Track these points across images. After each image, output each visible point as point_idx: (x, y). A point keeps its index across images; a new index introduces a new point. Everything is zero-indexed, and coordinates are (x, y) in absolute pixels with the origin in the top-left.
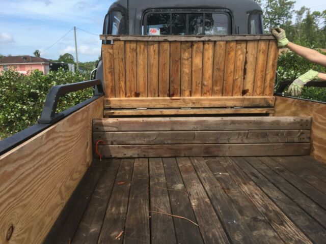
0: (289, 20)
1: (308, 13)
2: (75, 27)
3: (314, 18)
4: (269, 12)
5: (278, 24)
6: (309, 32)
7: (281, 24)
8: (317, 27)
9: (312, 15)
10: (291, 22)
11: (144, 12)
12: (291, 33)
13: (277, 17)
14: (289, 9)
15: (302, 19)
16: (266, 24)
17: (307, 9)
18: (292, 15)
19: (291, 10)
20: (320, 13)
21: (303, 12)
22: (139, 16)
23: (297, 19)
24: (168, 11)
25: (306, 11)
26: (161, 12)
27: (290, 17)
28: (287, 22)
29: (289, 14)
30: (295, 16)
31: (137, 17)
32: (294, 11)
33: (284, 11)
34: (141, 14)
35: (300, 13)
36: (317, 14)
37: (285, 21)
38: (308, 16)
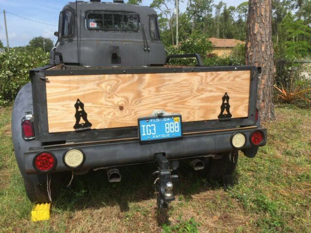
0: (210, 13)
1: (225, 7)
2: (4, 11)
3: (230, 12)
4: (193, 5)
5: (201, 16)
6: (226, 24)
7: (203, 16)
8: (233, 20)
9: (229, 9)
10: (211, 15)
11: (86, 12)
12: (211, 25)
13: (199, 10)
14: (210, 3)
15: (220, 13)
16: (190, 16)
17: (224, 4)
18: (212, 9)
19: (211, 4)
20: (235, 8)
21: (221, 6)
22: (83, 15)
23: (216, 13)
24: (101, 13)
25: (223, 6)
26: (97, 13)
27: (211, 10)
28: (208, 15)
29: (209, 8)
30: (214, 9)
31: (82, 15)
32: (214, 5)
33: (205, 5)
34: (84, 13)
35: (218, 7)
36: (232, 9)
37: (207, 13)
38: (225, 10)
